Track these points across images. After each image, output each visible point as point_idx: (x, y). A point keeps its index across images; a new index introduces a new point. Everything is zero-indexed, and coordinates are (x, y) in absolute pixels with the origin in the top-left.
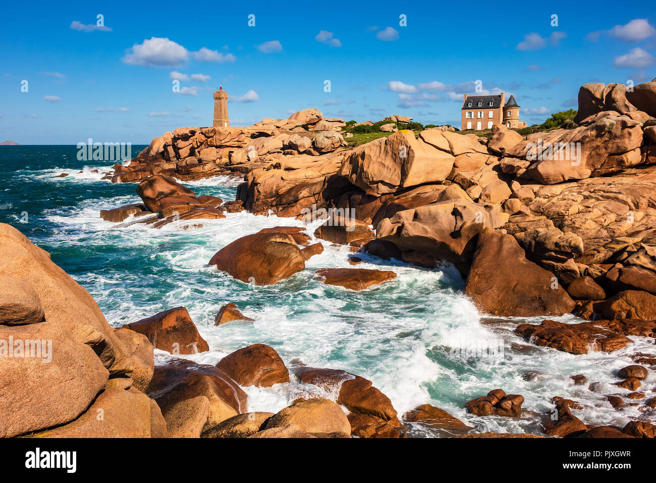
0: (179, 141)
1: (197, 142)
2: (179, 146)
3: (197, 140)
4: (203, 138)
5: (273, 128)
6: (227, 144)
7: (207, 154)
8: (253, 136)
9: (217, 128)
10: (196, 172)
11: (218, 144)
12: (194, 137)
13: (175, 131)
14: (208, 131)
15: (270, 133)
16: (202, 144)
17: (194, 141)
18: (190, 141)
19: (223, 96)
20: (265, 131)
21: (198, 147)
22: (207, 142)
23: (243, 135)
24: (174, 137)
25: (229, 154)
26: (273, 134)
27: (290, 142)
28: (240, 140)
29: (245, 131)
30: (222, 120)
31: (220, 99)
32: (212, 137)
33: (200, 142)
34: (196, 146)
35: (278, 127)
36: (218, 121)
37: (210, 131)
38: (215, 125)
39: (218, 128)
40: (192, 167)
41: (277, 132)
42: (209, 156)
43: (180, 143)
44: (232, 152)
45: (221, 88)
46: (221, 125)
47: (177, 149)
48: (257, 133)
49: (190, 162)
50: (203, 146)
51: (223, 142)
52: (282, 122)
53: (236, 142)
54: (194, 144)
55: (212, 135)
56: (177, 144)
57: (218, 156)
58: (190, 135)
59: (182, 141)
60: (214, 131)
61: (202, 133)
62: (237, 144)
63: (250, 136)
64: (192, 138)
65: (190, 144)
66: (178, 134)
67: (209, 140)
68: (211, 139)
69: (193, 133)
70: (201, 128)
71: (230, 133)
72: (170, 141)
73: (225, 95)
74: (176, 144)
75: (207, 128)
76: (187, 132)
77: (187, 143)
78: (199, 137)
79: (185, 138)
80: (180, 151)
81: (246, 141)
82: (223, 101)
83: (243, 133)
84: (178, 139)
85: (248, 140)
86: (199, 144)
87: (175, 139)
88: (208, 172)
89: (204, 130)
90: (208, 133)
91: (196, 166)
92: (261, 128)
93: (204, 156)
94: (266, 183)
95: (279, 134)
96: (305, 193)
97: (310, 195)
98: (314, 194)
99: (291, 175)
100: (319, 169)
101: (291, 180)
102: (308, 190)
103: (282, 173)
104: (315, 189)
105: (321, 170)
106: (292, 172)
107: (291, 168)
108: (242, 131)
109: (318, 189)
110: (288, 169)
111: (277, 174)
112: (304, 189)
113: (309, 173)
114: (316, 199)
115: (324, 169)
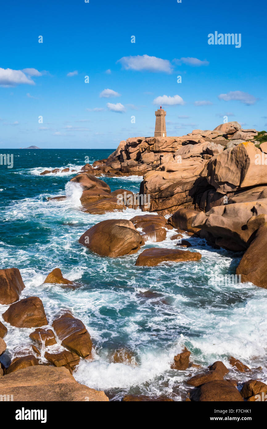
0: (130, 148)
1: (142, 148)
2: (130, 151)
3: (143, 147)
4: (147, 145)
5: (199, 137)
6: (164, 150)
7: (148, 157)
8: (184, 144)
9: (156, 138)
10: (134, 171)
11: (157, 149)
12: (141, 145)
13: (128, 140)
14: (151, 139)
15: (197, 141)
16: (146, 149)
17: (140, 147)
18: (138, 148)
19: (162, 113)
20: (193, 140)
21: (143, 152)
22: (149, 148)
23: (176, 143)
24: (127, 144)
25: (160, 158)
26: (199, 142)
27: (207, 148)
28: (173, 147)
29: (178, 140)
30: (161, 131)
31: (160, 115)
32: (153, 144)
33: (144, 148)
34: (142, 152)
35: (204, 137)
36: (158, 132)
37: (152, 140)
38: (156, 135)
39: (158, 138)
40: (130, 167)
41: (202, 140)
42: (149, 159)
43: (131, 149)
44: (162, 156)
45: (161, 107)
46: (160, 136)
47: (128, 153)
48: (187, 141)
49: (131, 163)
50: (146, 151)
51: (161, 148)
52: (207, 132)
53: (171, 148)
54: (141, 149)
56: (129, 150)
57: (155, 159)
58: (138, 143)
59: (132, 147)
60: (155, 140)
61: (146, 142)
62: (171, 149)
63: (181, 143)
64: (139, 145)
65: (138, 150)
66: (129, 143)
67: (151, 146)
68: (152, 146)
69: (140, 141)
70: (146, 138)
71: (166, 141)
72: (123, 148)
73: (164, 113)
74: (128, 149)
75: (150, 137)
76: (136, 141)
77: (136, 149)
78: (144, 145)
79: (134, 145)
80: (131, 155)
81: (178, 147)
82: (162, 117)
83: (176, 142)
84: (130, 146)
85: (180, 147)
86: (143, 150)
87: (127, 146)
88: (142, 171)
89: (147, 139)
90: (150, 142)
91: (134, 167)
92: (191, 138)
93: (145, 159)
94: (152, 181)
95: (203, 142)
96: (178, 189)
97: (183, 191)
98: (186, 191)
99: (171, 176)
100: (193, 172)
101: (170, 180)
102: (181, 187)
103: (164, 174)
104: (187, 187)
105: (195, 172)
106: (172, 173)
107: (172, 170)
108: (175, 140)
109: (189, 187)
110: (170, 171)
111: (160, 175)
112: (178, 187)
113: (185, 174)
114: (187, 195)
115: (197, 171)
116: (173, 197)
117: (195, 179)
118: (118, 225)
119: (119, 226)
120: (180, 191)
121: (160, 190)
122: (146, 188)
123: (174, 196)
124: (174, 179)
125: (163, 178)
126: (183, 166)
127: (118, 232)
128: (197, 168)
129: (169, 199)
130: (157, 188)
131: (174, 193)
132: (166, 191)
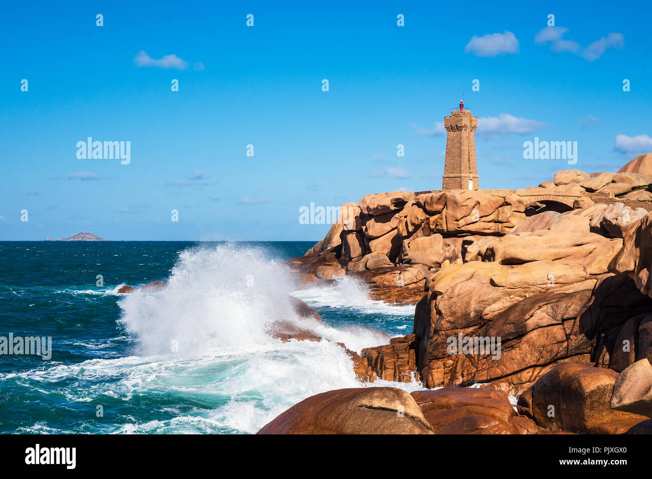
0: (371, 222)
1: (406, 223)
2: (371, 232)
3: (408, 219)
4: (421, 215)
5: (577, 190)
6: (472, 228)
7: (424, 249)
8: (531, 211)
9: (449, 194)
10: (384, 286)
11: (452, 227)
12: (402, 213)
13: (363, 201)
14: (432, 198)
15: (570, 202)
16: (417, 227)
17: (400, 221)
18: (393, 223)
19: (465, 121)
20: (559, 199)
21: (410, 235)
22: (428, 224)
23: (506, 208)
24: (361, 213)
25: (463, 247)
26: (577, 205)
27: (605, 219)
28: (500, 219)
29: (513, 198)
30: (463, 175)
31: (459, 128)
32: (439, 212)
33: (413, 224)
34: (405, 234)
35: (590, 190)
36: (454, 179)
37: (434, 200)
38: (446, 186)
39: (454, 193)
40: (375, 275)
41: (586, 200)
42: (428, 253)
43: (373, 227)
45: (461, 106)
46: (461, 187)
47: (365, 240)
48: (541, 202)
49: (376, 262)
50: (419, 232)
51: (462, 222)
52: (600, 178)
53: (492, 224)
54: (402, 227)
55: (440, 207)
56: (366, 229)
57: (448, 254)
58: (393, 208)
59: (377, 221)
60: (444, 200)
61: (418, 204)
62: (493, 227)
63: (523, 209)
64: (397, 215)
65: (393, 229)
66: (368, 208)
67: (432, 219)
68: (436, 217)
69: (400, 204)
70: (417, 194)
71: (479, 203)
73: (471, 121)
74: (364, 228)
75: (430, 192)
76: (387, 202)
77: (387, 226)
78: (412, 213)
79: (383, 214)
80: (373, 244)
81: (514, 221)
82: (464, 134)
83: (508, 204)
84: (370, 217)
85: (518, 220)
86: (411, 229)
87: (362, 219)
88: (411, 286)
89: (422, 198)
90: (431, 204)
91: (385, 273)
92: (551, 193)
93: (417, 253)
94: (456, 291)
95: (589, 206)
96: (540, 316)
97: (554, 322)
98: (564, 320)
99: (515, 275)
100: (585, 263)
101: (513, 287)
102: (550, 310)
103: (494, 269)
104: (567, 308)
105: (589, 264)
106: (517, 269)
107: (518, 259)
108: (504, 198)
109: (573, 308)
110: (511, 262)
111: (481, 272)
112: (540, 307)
113: (558, 271)
114: (568, 331)
115: (596, 261)
116: (524, 339)
117: (591, 284)
118: (368, 404)
119: (371, 407)
120: (545, 322)
121: (481, 318)
122: (439, 313)
123: (528, 336)
124: (526, 286)
125: (492, 283)
126: (550, 247)
127: (367, 426)
128: (597, 250)
129: (512, 347)
130: (472, 314)
131: (525, 326)
132: (501, 322)
